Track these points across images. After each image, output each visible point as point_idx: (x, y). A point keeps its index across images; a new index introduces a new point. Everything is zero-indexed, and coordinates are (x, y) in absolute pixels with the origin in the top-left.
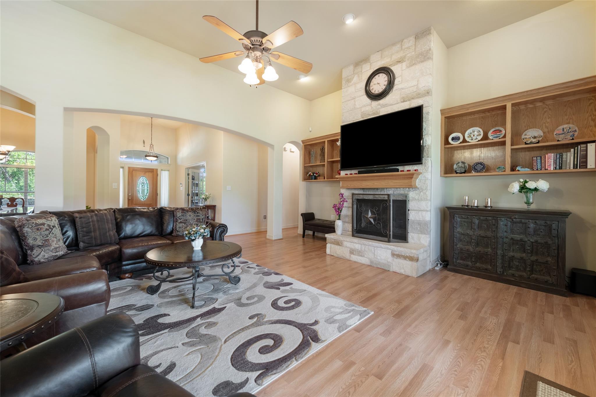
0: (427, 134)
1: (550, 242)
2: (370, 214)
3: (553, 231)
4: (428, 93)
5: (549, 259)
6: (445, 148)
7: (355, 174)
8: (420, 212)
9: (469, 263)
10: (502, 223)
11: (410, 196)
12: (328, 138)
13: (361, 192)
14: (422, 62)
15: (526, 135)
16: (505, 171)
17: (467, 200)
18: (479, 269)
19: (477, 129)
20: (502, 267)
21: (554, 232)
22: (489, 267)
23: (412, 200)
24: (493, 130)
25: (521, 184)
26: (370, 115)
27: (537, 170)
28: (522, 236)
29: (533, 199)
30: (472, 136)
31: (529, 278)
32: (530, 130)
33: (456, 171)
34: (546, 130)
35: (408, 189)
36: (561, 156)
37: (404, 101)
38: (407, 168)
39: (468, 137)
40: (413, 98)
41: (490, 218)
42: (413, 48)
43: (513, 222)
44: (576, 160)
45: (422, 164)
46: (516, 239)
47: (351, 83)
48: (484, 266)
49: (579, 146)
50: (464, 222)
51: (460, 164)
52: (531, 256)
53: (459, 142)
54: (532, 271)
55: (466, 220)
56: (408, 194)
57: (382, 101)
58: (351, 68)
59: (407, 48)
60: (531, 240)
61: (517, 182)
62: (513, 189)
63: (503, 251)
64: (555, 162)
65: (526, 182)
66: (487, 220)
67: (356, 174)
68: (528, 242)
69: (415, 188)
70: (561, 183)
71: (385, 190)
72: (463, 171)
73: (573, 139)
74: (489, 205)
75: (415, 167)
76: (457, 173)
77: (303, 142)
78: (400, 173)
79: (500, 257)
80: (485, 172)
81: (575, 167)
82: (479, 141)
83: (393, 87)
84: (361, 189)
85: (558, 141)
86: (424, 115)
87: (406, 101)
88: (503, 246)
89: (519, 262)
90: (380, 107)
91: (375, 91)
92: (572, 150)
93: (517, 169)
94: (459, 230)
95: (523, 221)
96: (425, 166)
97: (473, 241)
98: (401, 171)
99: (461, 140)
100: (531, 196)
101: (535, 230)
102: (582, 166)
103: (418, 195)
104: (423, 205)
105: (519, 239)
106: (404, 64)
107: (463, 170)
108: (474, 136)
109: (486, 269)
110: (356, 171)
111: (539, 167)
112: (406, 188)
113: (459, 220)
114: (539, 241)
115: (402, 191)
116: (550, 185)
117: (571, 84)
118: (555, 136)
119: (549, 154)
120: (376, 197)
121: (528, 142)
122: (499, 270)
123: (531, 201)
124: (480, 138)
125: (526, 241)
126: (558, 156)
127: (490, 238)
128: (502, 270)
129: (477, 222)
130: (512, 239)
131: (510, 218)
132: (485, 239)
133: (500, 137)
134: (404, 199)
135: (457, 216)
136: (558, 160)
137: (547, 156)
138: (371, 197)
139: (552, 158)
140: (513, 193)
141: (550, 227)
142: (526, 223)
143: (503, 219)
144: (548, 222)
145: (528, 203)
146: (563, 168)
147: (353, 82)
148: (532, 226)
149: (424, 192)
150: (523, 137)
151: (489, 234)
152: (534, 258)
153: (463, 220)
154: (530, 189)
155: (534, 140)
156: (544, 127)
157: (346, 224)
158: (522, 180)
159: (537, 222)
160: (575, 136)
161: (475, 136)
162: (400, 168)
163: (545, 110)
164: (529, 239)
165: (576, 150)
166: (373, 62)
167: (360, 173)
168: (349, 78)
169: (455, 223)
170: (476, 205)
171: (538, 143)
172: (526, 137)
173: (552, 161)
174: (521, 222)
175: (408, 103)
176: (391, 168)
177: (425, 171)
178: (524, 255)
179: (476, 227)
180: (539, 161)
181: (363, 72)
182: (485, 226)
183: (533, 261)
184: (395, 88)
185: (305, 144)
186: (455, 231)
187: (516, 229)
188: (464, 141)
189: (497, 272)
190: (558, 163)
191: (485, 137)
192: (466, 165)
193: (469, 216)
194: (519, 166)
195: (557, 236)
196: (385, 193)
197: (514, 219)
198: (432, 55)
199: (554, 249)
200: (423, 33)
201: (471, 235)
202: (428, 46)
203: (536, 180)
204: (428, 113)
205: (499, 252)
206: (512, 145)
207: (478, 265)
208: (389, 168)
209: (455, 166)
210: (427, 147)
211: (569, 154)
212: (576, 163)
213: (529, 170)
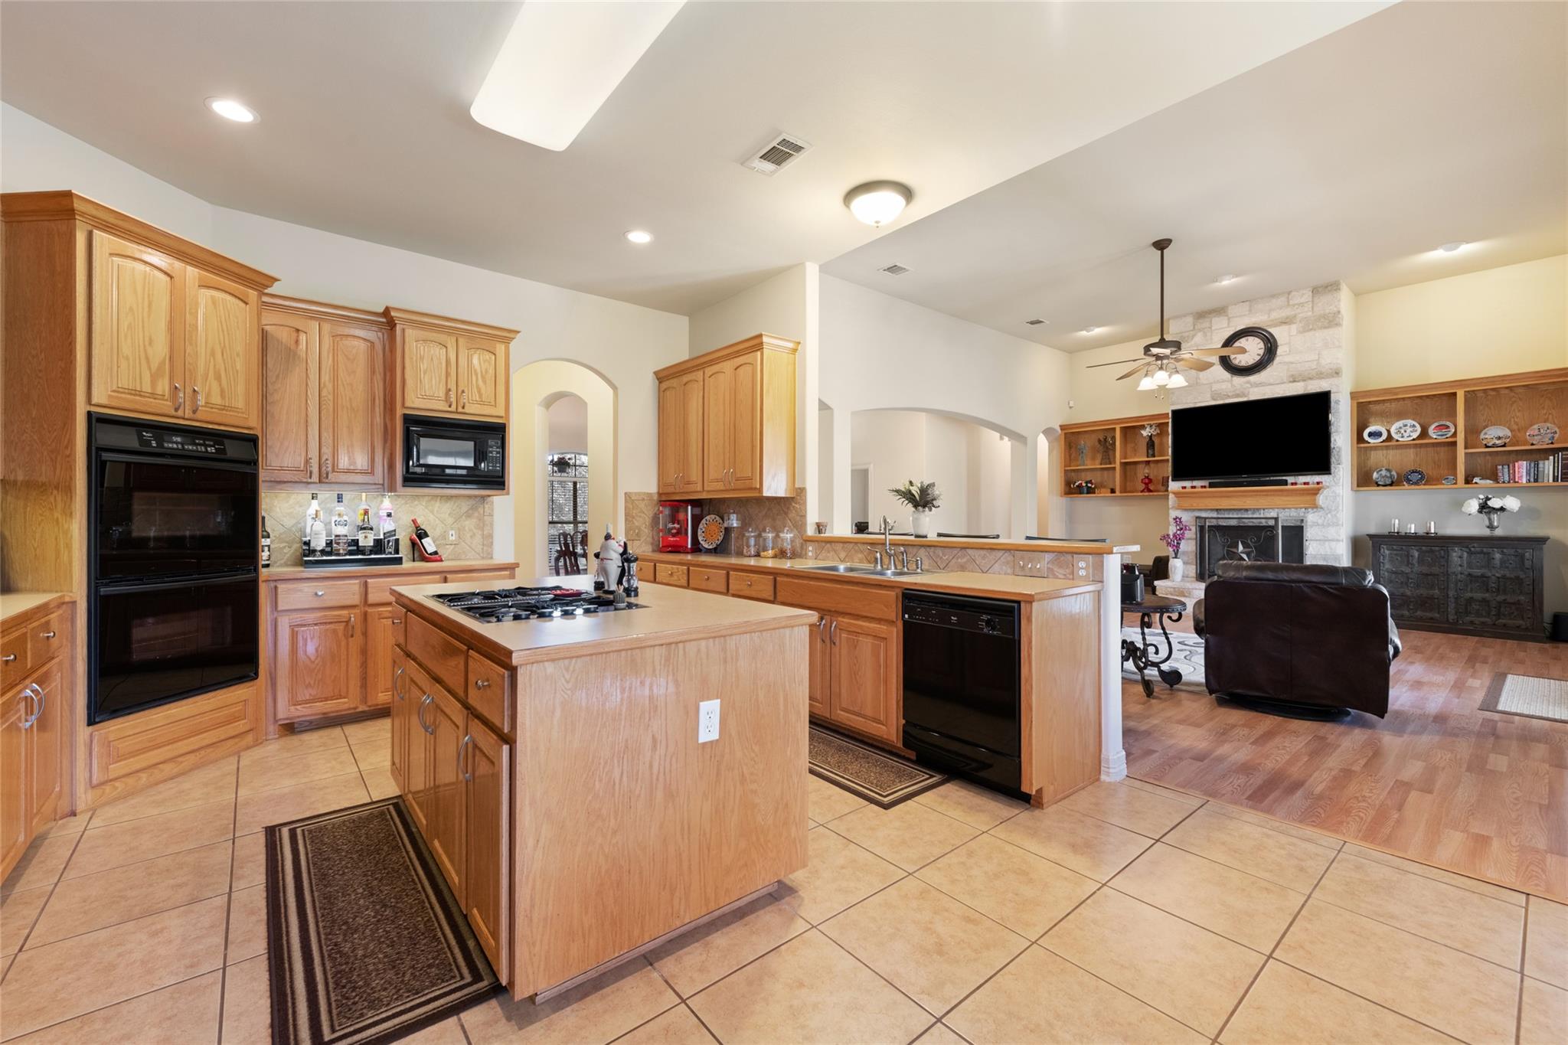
0: (1337, 431)
1: (1522, 576)
2: (1241, 548)
3: (1526, 562)
4: (1337, 373)
5: (1522, 598)
6: (1358, 448)
7: (1202, 487)
8: (1327, 543)
9: (1406, 613)
10: (1455, 554)
11: (1309, 521)
12: (1121, 423)
13: (1215, 515)
14: (1325, 328)
15: (1486, 434)
16: (1456, 483)
17: (1396, 526)
18: (1421, 619)
19: (1410, 422)
20: (1456, 614)
21: (1528, 564)
22: (1437, 615)
23: (1312, 527)
24: (1436, 424)
25: (1481, 501)
26: (1229, 396)
27: (1504, 482)
28: (1483, 571)
29: (1499, 520)
30: (1403, 431)
31: (1494, 624)
32: (1492, 427)
33: (1377, 483)
34: (1515, 427)
35: (1304, 509)
36: (1537, 466)
37: (1294, 381)
38: (1302, 479)
39: (1397, 433)
40: (1310, 379)
41: (1437, 548)
42: (1310, 306)
43: (1470, 553)
44: (1556, 465)
45: (1330, 474)
46: (1475, 574)
47: (1189, 344)
48: (1429, 615)
49: (1560, 454)
50: (1396, 555)
51: (1384, 473)
52: (1496, 596)
53: (1381, 439)
54: (1499, 615)
55: (1398, 552)
56: (1306, 517)
57: (1253, 378)
58: (1190, 320)
59: (1299, 304)
60: (1497, 575)
61: (1474, 499)
62: (1469, 509)
63: (1456, 591)
64: (1528, 473)
65: (1488, 499)
66: (1432, 551)
67: (1205, 487)
68: (1493, 577)
69: (1315, 506)
70: (1537, 501)
71: (1262, 511)
72: (1388, 483)
73: (1552, 443)
74: (1433, 531)
75: (1317, 478)
76: (1378, 485)
77: (1062, 427)
78: (1289, 487)
79: (1453, 600)
80: (1424, 485)
81: (1555, 479)
82: (1414, 440)
83: (1273, 359)
84: (1212, 510)
85: (1532, 444)
86: (1333, 404)
87: (1298, 381)
88: (1456, 584)
89: (1479, 605)
90: (1249, 385)
91: (1240, 361)
92: (1551, 458)
93: (1474, 481)
94: (1387, 566)
95: (1485, 550)
96: (1335, 476)
97: (1410, 581)
98: (1292, 484)
99: (1385, 436)
100: (1495, 517)
101: (1502, 562)
102: (1565, 478)
103: (1323, 518)
104: (1331, 532)
105: (1479, 574)
106: (1294, 327)
107: (1388, 481)
108: (1405, 431)
109: (1432, 619)
110: (1205, 483)
111: (1507, 478)
112: (1301, 508)
113: (1387, 552)
114: (1508, 575)
115: (1293, 513)
116: (1521, 503)
117: (1548, 374)
118: (1528, 437)
119: (1520, 462)
120: (1244, 523)
121: (1490, 444)
122: (1451, 617)
123: (1496, 524)
124: (1415, 435)
125: (1489, 577)
126: (1532, 465)
127: (1438, 575)
128: (1456, 617)
129: (1416, 554)
130: (1470, 575)
131: (1467, 547)
132: (1430, 577)
133: (1448, 436)
134: (1299, 524)
135: (1385, 547)
136: (1532, 470)
137: (1516, 464)
138: (1233, 523)
139: (1525, 468)
140: (1470, 514)
141: (1522, 557)
142: (1489, 553)
143: (1456, 549)
144: (1520, 551)
145: (1491, 527)
146: (1539, 480)
147: (1193, 342)
148: (1498, 556)
149: (1334, 513)
150: (1482, 436)
151: (1436, 570)
152: (1500, 598)
153: (1395, 552)
154: (1494, 509)
155: (1498, 442)
156: (1513, 423)
157: (1188, 566)
158: (1482, 497)
159: (1505, 550)
160: (1555, 438)
161: (1408, 431)
162: (1290, 479)
163: (1513, 399)
164: (1493, 573)
165: (1556, 459)
166: (1233, 317)
167: (1211, 485)
168: (1184, 335)
169: (1382, 557)
170: (1413, 531)
171: (1504, 446)
172: (1487, 436)
173: (1525, 471)
174: (1482, 552)
175: (1301, 384)
176: (1272, 478)
177: (1334, 484)
178: (1487, 595)
179: (1415, 561)
180: (1506, 470)
181: (1213, 328)
182: (1429, 559)
183: (1499, 603)
184: (1277, 360)
185: (1066, 431)
186: (1381, 568)
187: (1474, 561)
188: (1390, 438)
189: (1448, 620)
190: (1532, 475)
191: (1424, 434)
192: (1394, 473)
193: (1404, 547)
194: (1477, 476)
195: (1532, 568)
196: (1262, 516)
197: (1472, 549)
198: (1342, 320)
199: (1528, 585)
200: (1327, 287)
201: (1406, 574)
202: (1336, 307)
203: (1502, 496)
204: (1337, 402)
205: (1451, 593)
206: (1466, 448)
207: (1419, 613)
208: (1268, 479)
209: (1375, 475)
210: (1338, 450)
211: (1546, 462)
212: (1556, 474)
213: (1491, 482)
